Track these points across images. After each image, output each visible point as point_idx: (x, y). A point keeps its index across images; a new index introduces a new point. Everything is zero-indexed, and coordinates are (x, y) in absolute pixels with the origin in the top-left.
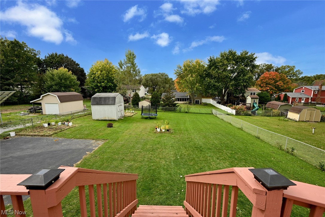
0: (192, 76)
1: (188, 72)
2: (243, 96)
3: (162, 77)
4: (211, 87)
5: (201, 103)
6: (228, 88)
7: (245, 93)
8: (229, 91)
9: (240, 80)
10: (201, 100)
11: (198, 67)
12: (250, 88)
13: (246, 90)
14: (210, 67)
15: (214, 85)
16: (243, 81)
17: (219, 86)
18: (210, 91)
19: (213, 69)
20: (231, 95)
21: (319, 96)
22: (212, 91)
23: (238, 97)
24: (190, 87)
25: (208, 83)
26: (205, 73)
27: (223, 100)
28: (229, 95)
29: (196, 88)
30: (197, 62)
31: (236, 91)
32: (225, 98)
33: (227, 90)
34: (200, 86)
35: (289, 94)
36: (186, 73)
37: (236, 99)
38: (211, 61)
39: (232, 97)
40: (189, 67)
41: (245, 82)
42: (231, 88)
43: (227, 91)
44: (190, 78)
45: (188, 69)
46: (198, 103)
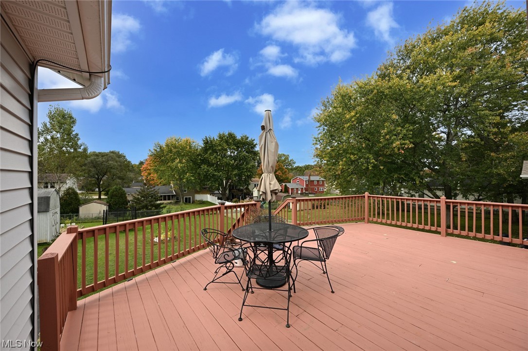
0: (180, 162)
1: (174, 155)
2: (247, 189)
3: (117, 159)
4: (209, 177)
5: (194, 202)
6: (230, 179)
7: (249, 184)
8: (232, 182)
9: (243, 169)
10: (194, 197)
11: (188, 148)
12: (254, 178)
13: (250, 182)
14: (205, 150)
15: (214, 175)
16: (247, 170)
17: (220, 176)
18: (209, 182)
19: (210, 153)
20: (233, 188)
21: (309, 186)
22: (211, 183)
23: (242, 190)
24: (177, 177)
25: (205, 171)
26: (200, 159)
27: (224, 195)
28: (231, 188)
29: (187, 178)
30: (187, 141)
31: (240, 183)
32: (227, 192)
33: (228, 182)
34: (193, 176)
35: (288, 185)
36: (171, 156)
37: (239, 193)
38: (206, 142)
39: (235, 190)
40: (175, 147)
41: (249, 171)
42: (235, 179)
43: (228, 184)
44: (178, 163)
45: (174, 150)
46: (190, 202)
